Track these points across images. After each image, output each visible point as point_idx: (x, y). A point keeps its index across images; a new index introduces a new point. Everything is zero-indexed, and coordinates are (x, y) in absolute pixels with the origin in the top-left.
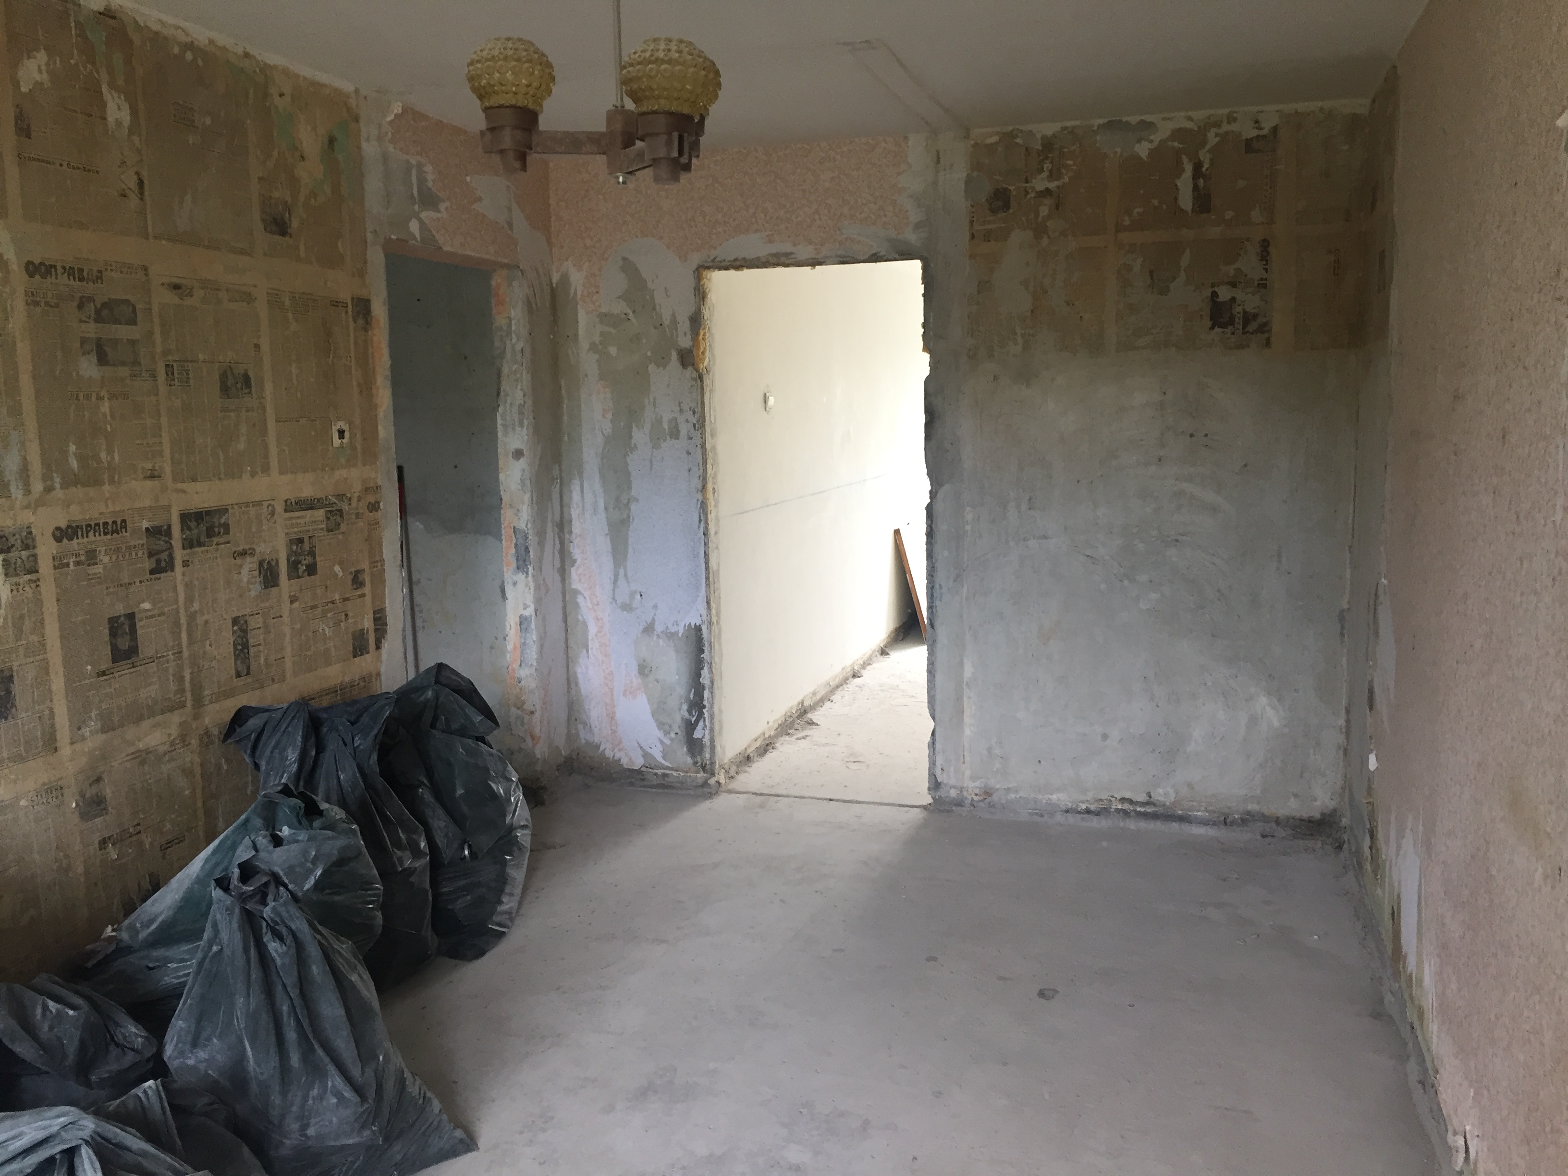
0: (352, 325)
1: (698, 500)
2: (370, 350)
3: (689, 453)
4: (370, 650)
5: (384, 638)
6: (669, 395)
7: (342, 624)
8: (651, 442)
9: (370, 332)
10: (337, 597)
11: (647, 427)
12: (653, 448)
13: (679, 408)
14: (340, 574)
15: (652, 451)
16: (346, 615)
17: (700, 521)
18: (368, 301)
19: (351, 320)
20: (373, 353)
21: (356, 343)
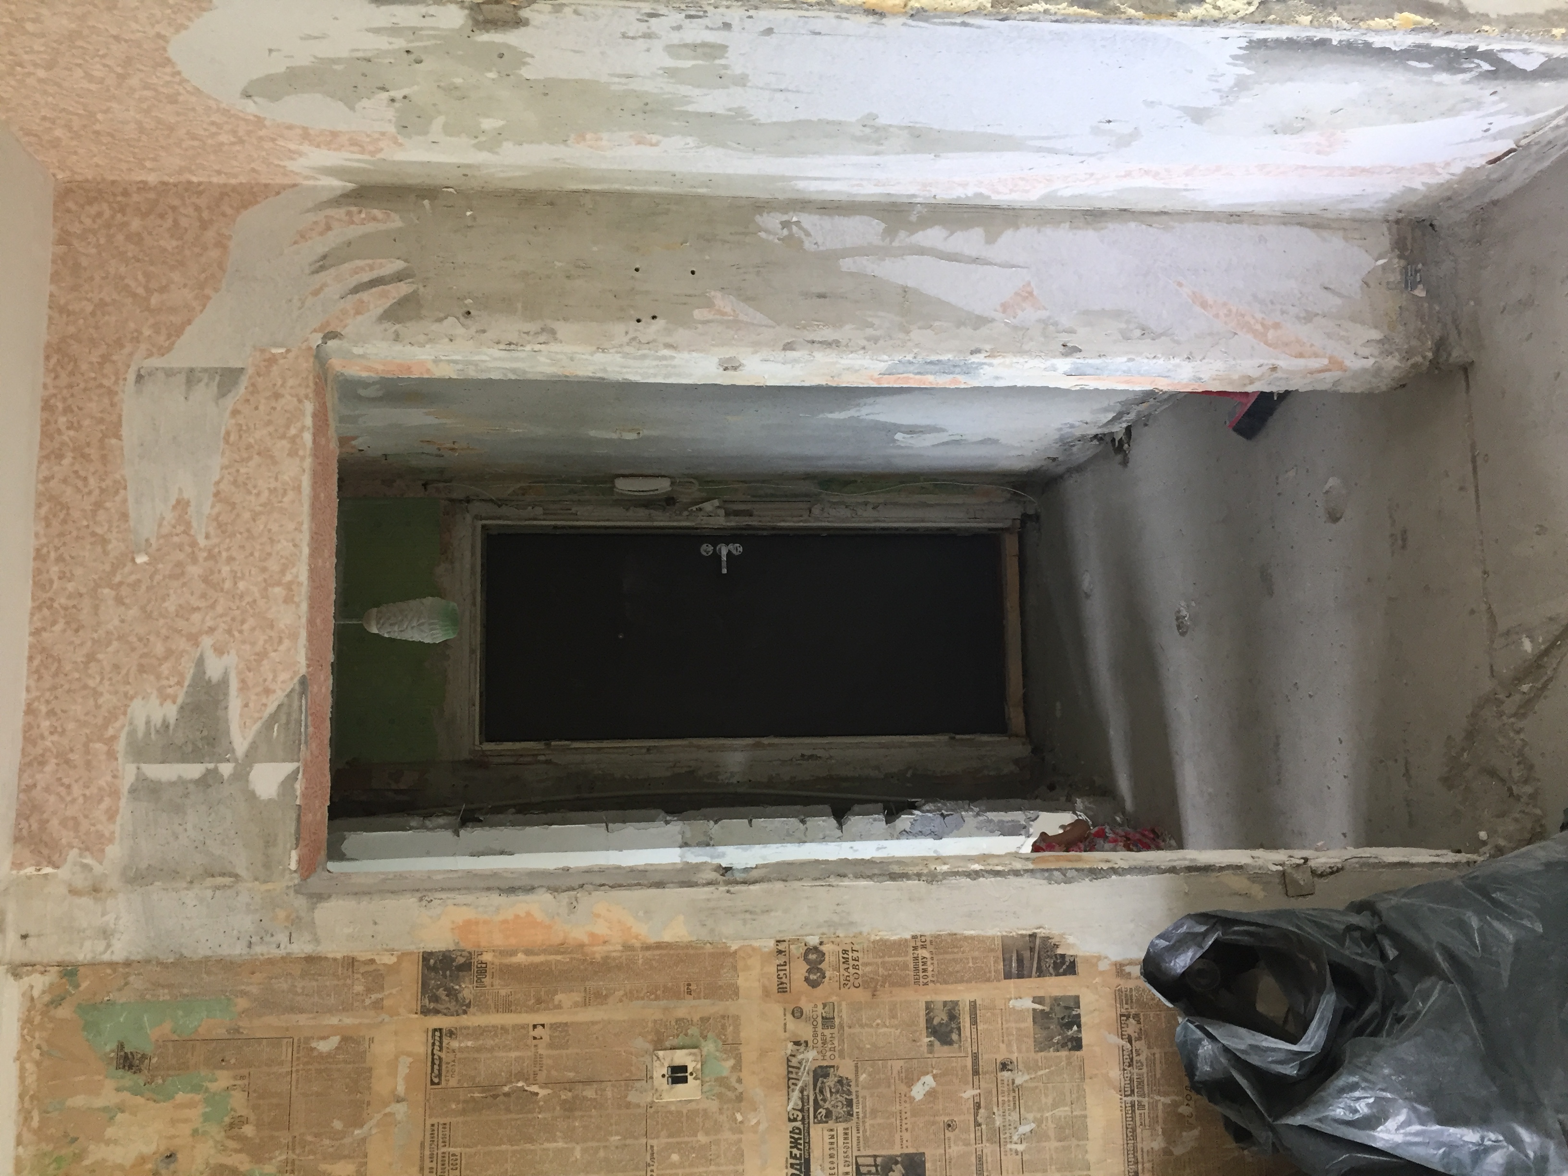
0: (474, 1019)
1: (904, 24)
2: (521, 958)
3: (769, 31)
4: (1072, 993)
5: (1056, 946)
6: (603, 53)
7: (1018, 1082)
8: (728, 87)
9: (487, 957)
10: (969, 1093)
11: (684, 90)
12: (744, 85)
13: (642, 40)
14: (929, 1079)
15: (751, 87)
16: (1004, 1066)
17: (964, 24)
18: (426, 957)
19: (465, 1020)
20: (528, 952)
21: (507, 1006)
